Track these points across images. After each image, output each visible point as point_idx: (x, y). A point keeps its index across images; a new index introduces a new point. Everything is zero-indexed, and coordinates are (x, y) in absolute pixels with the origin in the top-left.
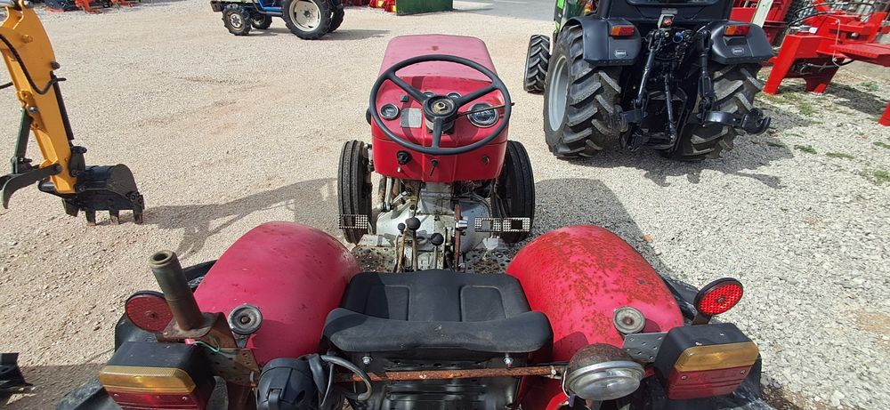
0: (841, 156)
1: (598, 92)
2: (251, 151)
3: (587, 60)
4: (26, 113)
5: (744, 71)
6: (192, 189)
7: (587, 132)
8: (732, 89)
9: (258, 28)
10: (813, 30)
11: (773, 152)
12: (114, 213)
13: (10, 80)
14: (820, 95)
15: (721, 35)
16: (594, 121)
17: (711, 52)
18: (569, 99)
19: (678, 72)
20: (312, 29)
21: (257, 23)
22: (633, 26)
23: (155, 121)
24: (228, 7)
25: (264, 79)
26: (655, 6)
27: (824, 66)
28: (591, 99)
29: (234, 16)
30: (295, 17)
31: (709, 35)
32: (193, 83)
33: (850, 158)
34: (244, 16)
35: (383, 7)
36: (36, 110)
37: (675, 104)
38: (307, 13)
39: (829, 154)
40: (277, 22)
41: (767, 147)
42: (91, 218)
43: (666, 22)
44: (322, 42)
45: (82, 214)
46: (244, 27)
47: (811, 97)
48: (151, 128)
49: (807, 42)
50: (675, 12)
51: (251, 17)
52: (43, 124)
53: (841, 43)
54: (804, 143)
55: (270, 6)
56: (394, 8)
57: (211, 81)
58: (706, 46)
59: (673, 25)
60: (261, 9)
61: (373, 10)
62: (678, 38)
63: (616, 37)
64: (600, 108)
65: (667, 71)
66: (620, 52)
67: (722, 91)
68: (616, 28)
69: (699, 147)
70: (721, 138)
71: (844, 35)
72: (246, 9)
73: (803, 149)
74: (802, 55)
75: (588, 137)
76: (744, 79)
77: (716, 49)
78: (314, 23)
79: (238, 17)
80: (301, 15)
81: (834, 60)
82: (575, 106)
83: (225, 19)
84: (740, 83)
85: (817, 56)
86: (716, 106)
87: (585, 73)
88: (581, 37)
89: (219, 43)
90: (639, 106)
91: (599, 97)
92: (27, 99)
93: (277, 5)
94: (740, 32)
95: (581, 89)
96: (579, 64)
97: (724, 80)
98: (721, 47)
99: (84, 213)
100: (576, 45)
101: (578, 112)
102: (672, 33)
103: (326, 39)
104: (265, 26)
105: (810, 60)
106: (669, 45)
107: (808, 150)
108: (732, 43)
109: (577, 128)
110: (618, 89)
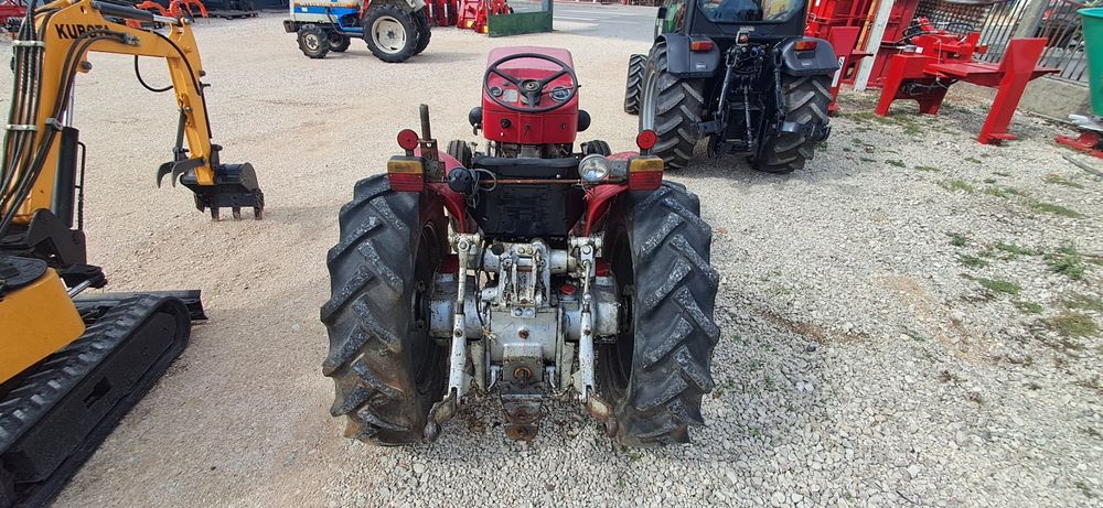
0: (927, 169)
1: (682, 102)
2: (349, 164)
3: (672, 74)
4: (183, 111)
5: (815, 83)
6: (301, 195)
7: (675, 141)
8: (804, 100)
9: (335, 50)
10: (919, 50)
11: (864, 166)
12: (236, 210)
13: (172, 84)
14: (932, 117)
15: (793, 49)
16: (680, 130)
17: (784, 65)
18: (657, 110)
19: (755, 84)
20: (395, 52)
21: (334, 45)
22: (711, 41)
23: (248, 140)
24: (304, 27)
25: (350, 101)
26: (733, 24)
27: (933, 86)
28: (675, 110)
29: (310, 37)
30: (378, 37)
31: (781, 53)
32: (276, 106)
33: (936, 170)
34: (320, 37)
35: (472, 28)
36: (191, 110)
37: (753, 114)
38: (391, 34)
39: (917, 168)
40: (357, 44)
41: (859, 162)
42: (215, 214)
43: (742, 38)
44: (407, 65)
45: (208, 210)
46: (320, 50)
47: (922, 119)
48: (245, 146)
49: (912, 61)
50: (752, 29)
51: (329, 38)
52: (194, 123)
53: (943, 62)
54: (896, 158)
55: (350, 26)
56: (486, 29)
57: (295, 104)
58: (778, 62)
59: (749, 40)
60: (339, 29)
61: (462, 31)
62: (754, 53)
63: (696, 52)
64: (685, 117)
65: (746, 82)
66: (702, 65)
67: (797, 102)
68: (696, 43)
69: (783, 155)
70: (799, 146)
71: (945, 54)
72: (323, 30)
73: (893, 163)
74: (909, 75)
75: (675, 146)
76: (816, 90)
77: (789, 64)
78: (400, 45)
79: (315, 38)
80: (384, 36)
81: (938, 79)
82: (662, 115)
83: (299, 40)
84: (812, 94)
85: (924, 76)
86: (791, 116)
87: (669, 85)
88: (665, 53)
89: (295, 66)
90: (719, 117)
91: (683, 107)
92: (184, 101)
93: (358, 26)
94: (808, 47)
95: (667, 99)
96: (664, 77)
97: (798, 91)
98: (792, 62)
99: (209, 209)
100: (662, 60)
101: (665, 122)
102: (748, 48)
103: (413, 62)
104: (343, 49)
105: (918, 80)
106: (747, 60)
107: (900, 164)
108: (801, 57)
109: (666, 137)
110: (701, 100)
